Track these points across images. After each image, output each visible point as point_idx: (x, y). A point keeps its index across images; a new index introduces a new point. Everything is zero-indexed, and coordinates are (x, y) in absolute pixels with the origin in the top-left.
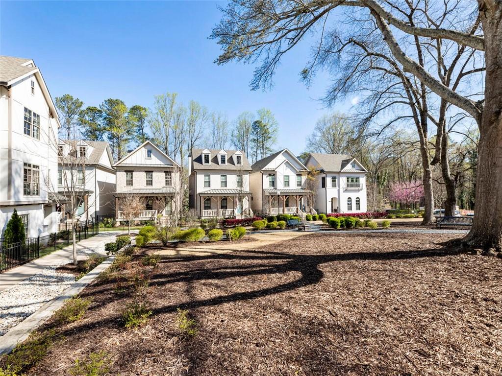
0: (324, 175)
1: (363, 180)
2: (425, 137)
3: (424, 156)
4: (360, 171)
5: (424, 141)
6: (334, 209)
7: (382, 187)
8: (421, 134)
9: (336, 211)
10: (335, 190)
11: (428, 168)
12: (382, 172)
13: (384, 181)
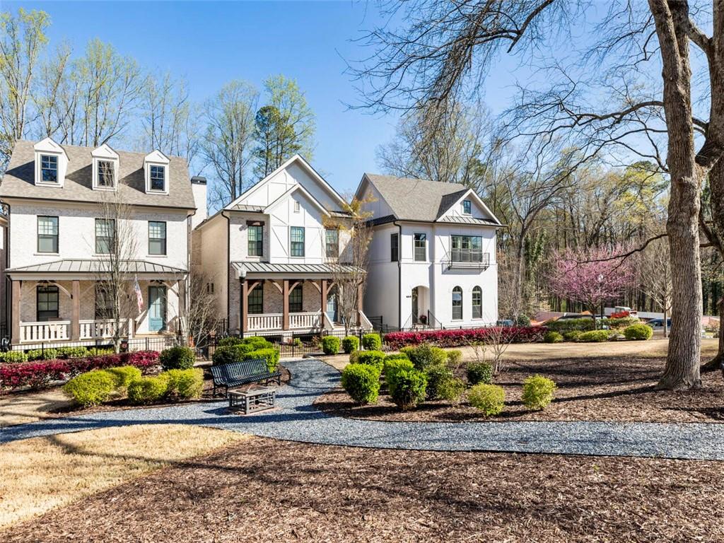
0: (396, 230)
1: (489, 245)
2: (682, 55)
3: (679, 125)
4: (482, 222)
5: (680, 69)
6: (419, 315)
7: (533, 266)
8: (670, 41)
9: (424, 320)
10: (423, 267)
11: (690, 174)
12: (534, 235)
13: (538, 252)
